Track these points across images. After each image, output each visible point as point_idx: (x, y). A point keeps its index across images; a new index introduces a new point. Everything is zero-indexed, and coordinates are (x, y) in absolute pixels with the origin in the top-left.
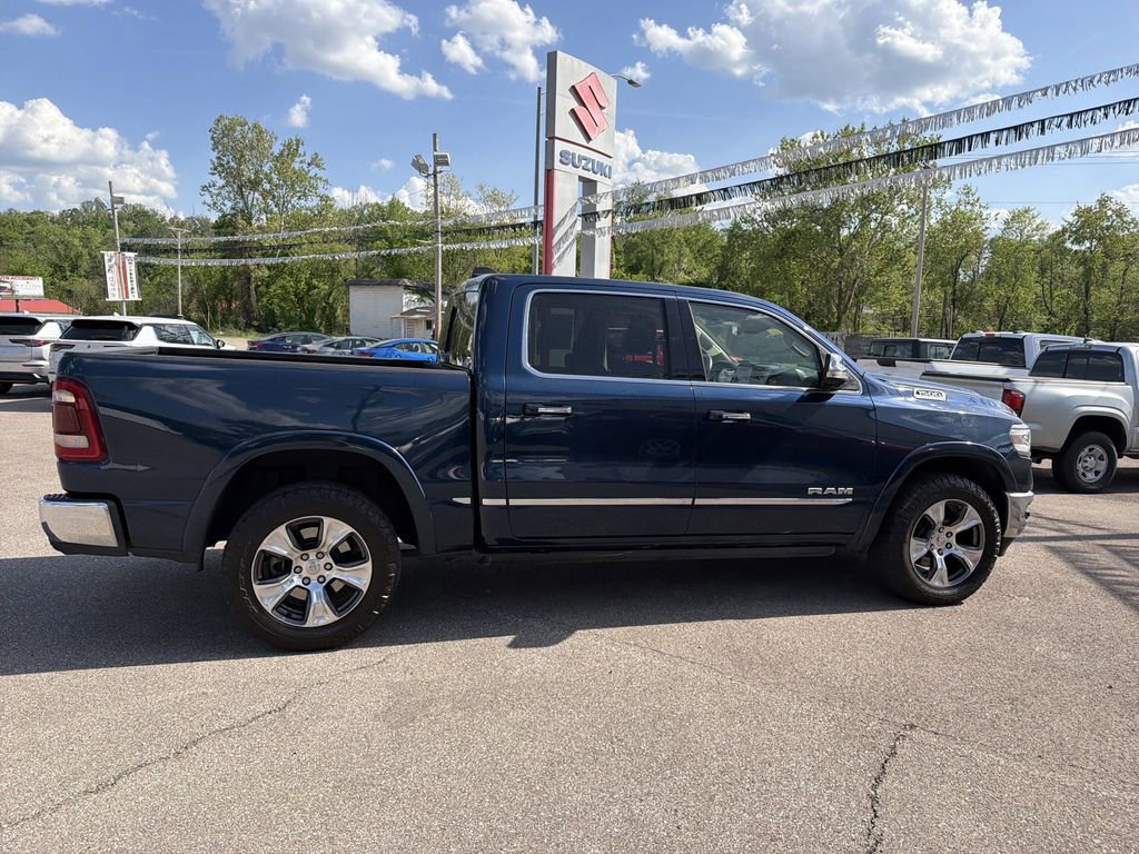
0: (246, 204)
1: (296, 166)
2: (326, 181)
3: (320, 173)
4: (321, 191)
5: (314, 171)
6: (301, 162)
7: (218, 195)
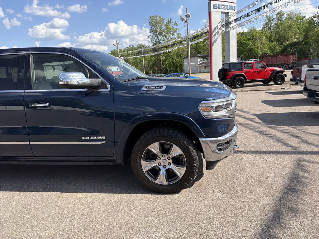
0: (159, 39)
1: (171, 26)
2: (179, 29)
3: (177, 27)
4: (177, 32)
5: (175, 27)
6: (172, 25)
7: (152, 38)
